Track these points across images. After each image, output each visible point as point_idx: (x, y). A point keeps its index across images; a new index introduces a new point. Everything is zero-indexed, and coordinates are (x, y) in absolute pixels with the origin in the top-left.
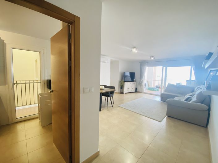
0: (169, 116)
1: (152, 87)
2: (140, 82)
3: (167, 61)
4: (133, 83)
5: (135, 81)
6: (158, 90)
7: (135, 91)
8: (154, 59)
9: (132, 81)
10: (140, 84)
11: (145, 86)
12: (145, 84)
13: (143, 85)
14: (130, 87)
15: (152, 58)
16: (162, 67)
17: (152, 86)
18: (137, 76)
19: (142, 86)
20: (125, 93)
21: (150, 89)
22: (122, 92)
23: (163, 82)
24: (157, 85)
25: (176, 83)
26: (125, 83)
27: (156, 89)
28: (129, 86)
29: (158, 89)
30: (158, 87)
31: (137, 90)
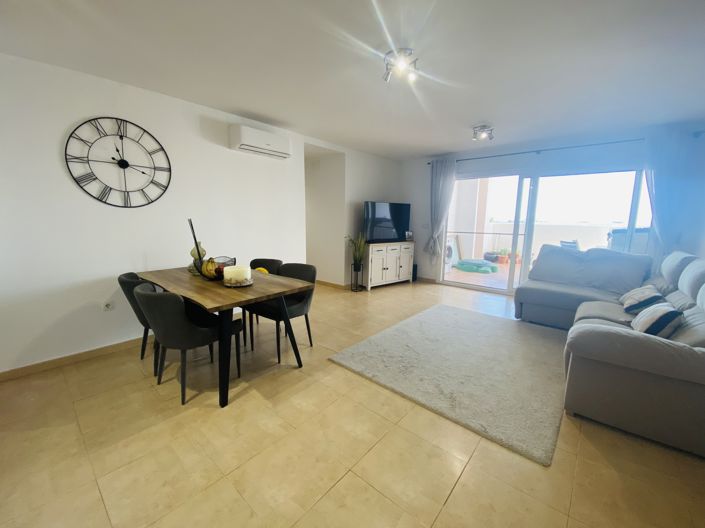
0: (576, 415)
1: (473, 258)
2: (431, 243)
3: (538, 152)
4: (404, 245)
5: (411, 239)
6: (494, 270)
7: (410, 278)
8: (491, 137)
9: (401, 238)
10: (430, 247)
11: (449, 255)
12: (450, 249)
13: (442, 252)
14: (391, 264)
15: (484, 135)
16: (517, 177)
17: (474, 256)
18: (418, 218)
19: (439, 256)
20: (372, 288)
21: (465, 266)
22: (360, 283)
23: (521, 240)
24: (490, 250)
25: (562, 242)
26: (373, 248)
27: (485, 265)
28: (386, 260)
29: (493, 264)
30: (492, 258)
31: (419, 275)
